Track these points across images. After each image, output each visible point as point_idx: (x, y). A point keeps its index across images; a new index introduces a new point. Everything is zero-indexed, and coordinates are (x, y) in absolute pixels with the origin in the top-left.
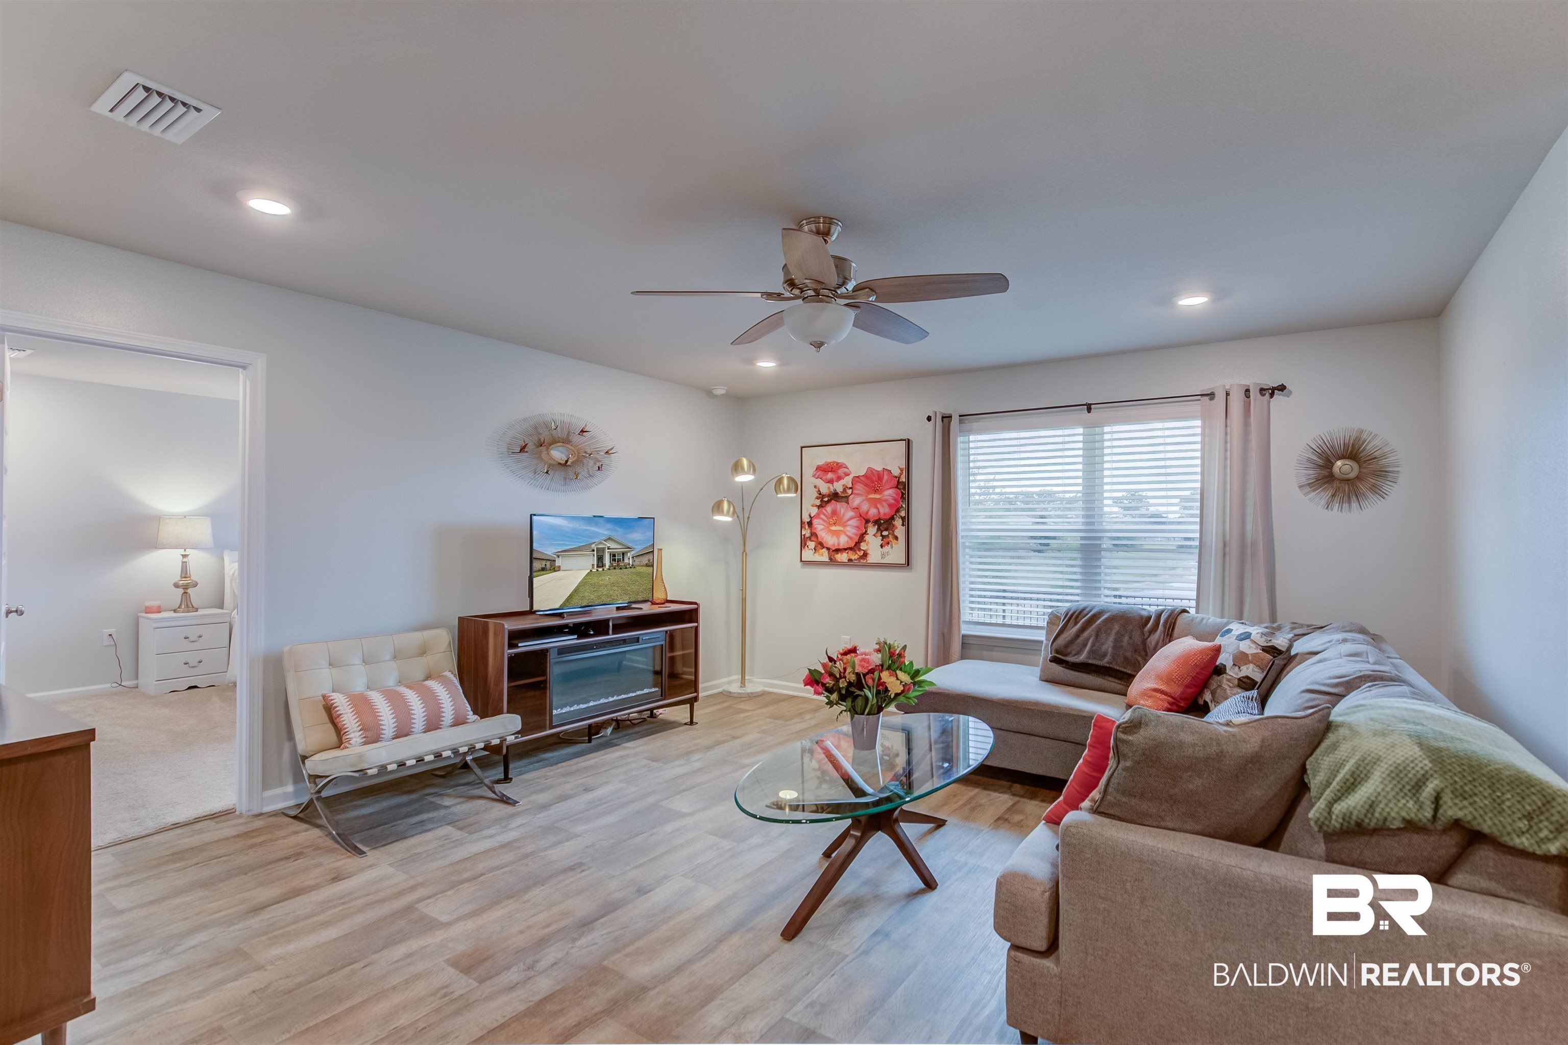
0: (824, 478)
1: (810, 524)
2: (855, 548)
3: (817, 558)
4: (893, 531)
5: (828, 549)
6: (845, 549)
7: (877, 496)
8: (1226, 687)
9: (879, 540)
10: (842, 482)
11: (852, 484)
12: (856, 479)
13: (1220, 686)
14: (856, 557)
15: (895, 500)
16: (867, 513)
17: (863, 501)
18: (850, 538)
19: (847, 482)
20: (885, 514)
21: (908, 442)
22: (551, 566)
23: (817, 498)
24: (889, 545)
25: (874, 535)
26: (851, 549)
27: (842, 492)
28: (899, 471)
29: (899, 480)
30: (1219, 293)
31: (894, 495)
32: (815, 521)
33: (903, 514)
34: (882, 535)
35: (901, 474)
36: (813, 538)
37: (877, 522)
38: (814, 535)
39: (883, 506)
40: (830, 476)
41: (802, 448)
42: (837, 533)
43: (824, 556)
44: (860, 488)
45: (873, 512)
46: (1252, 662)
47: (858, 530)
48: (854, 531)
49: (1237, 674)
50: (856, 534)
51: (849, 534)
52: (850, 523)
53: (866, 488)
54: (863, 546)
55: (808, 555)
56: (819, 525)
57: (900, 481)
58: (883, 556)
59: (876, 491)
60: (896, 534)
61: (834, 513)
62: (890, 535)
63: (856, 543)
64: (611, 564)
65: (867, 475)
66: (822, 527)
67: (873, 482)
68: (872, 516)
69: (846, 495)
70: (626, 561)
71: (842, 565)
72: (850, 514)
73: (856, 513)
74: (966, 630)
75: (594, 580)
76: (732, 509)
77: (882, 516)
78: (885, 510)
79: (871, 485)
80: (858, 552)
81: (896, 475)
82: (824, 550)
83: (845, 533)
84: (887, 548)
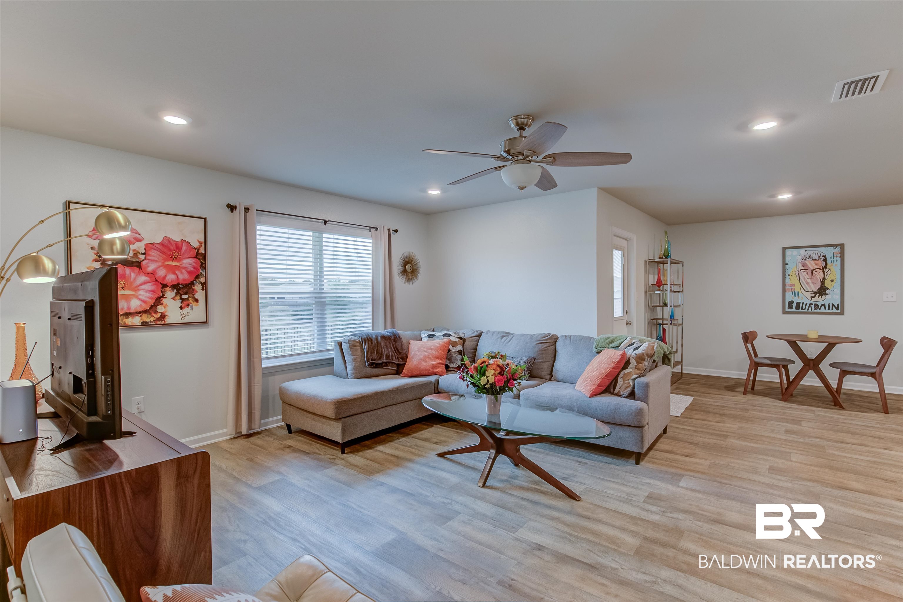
2: (151, 311)
4: (193, 295)
6: (138, 313)
7: (175, 264)
9: (178, 303)
10: (131, 247)
11: (145, 250)
12: (150, 246)
14: (152, 319)
15: (194, 268)
16: (164, 278)
17: (159, 267)
18: (144, 302)
19: (139, 248)
20: (184, 280)
21: (205, 220)
23: (96, 260)
24: (189, 307)
25: (173, 299)
26: (145, 312)
27: (132, 257)
28: (198, 244)
29: (198, 251)
31: (194, 264)
33: (203, 280)
34: (181, 299)
35: (199, 246)
37: (176, 287)
39: (182, 273)
41: (69, 203)
42: (127, 298)
44: (154, 254)
45: (171, 278)
47: (153, 294)
48: (149, 295)
50: (151, 298)
51: (143, 298)
52: (143, 287)
53: (162, 255)
54: (160, 309)
57: (200, 252)
58: (183, 317)
59: (173, 259)
60: (196, 297)
61: (122, 277)
62: (190, 298)
63: (152, 307)
65: (163, 243)
67: (170, 250)
68: (170, 281)
69: (138, 260)
71: (134, 328)
72: (143, 278)
73: (150, 278)
77: (181, 281)
78: (184, 277)
79: (169, 253)
80: (154, 315)
81: (195, 247)
83: (137, 297)
84: (186, 310)
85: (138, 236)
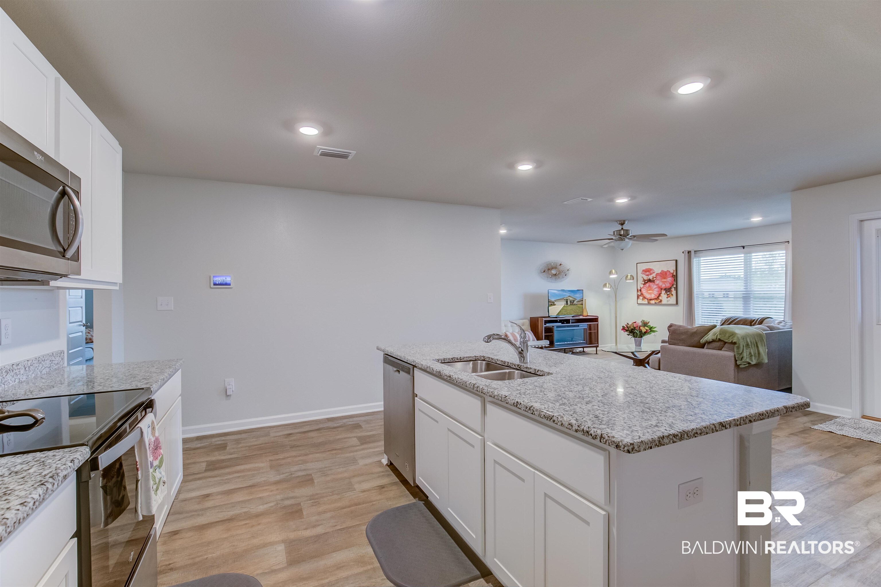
0: (645, 274)
1: (640, 290)
3: (643, 302)
5: (647, 299)
6: (654, 299)
7: (665, 280)
9: (666, 296)
10: (652, 275)
11: (656, 276)
12: (657, 274)
14: (658, 302)
15: (672, 281)
16: (661, 286)
17: (660, 282)
18: (655, 295)
19: (654, 275)
20: (668, 286)
21: (676, 261)
22: (553, 304)
23: (643, 281)
25: (664, 294)
26: (656, 299)
27: (652, 279)
28: (673, 271)
29: (673, 274)
30: (765, 217)
32: (642, 290)
33: (675, 286)
34: (667, 294)
35: (674, 272)
36: (642, 295)
37: (665, 289)
38: (642, 294)
39: (667, 284)
40: (647, 273)
41: (637, 263)
42: (650, 294)
43: (646, 302)
44: (658, 277)
45: (663, 286)
48: (657, 293)
50: (657, 294)
51: (655, 294)
52: (655, 290)
53: (661, 277)
54: (660, 298)
55: (640, 301)
56: (644, 291)
58: (668, 301)
59: (665, 278)
60: (672, 293)
61: (649, 286)
62: (670, 294)
63: (658, 297)
64: (570, 304)
65: (661, 273)
66: (645, 291)
67: (663, 275)
69: (654, 280)
70: (575, 303)
71: (652, 304)
72: (655, 286)
73: (657, 286)
75: (565, 308)
76: (610, 286)
77: (667, 287)
78: (668, 285)
80: (658, 300)
82: (646, 299)
83: (653, 293)
84: (669, 298)
85: (653, 271)
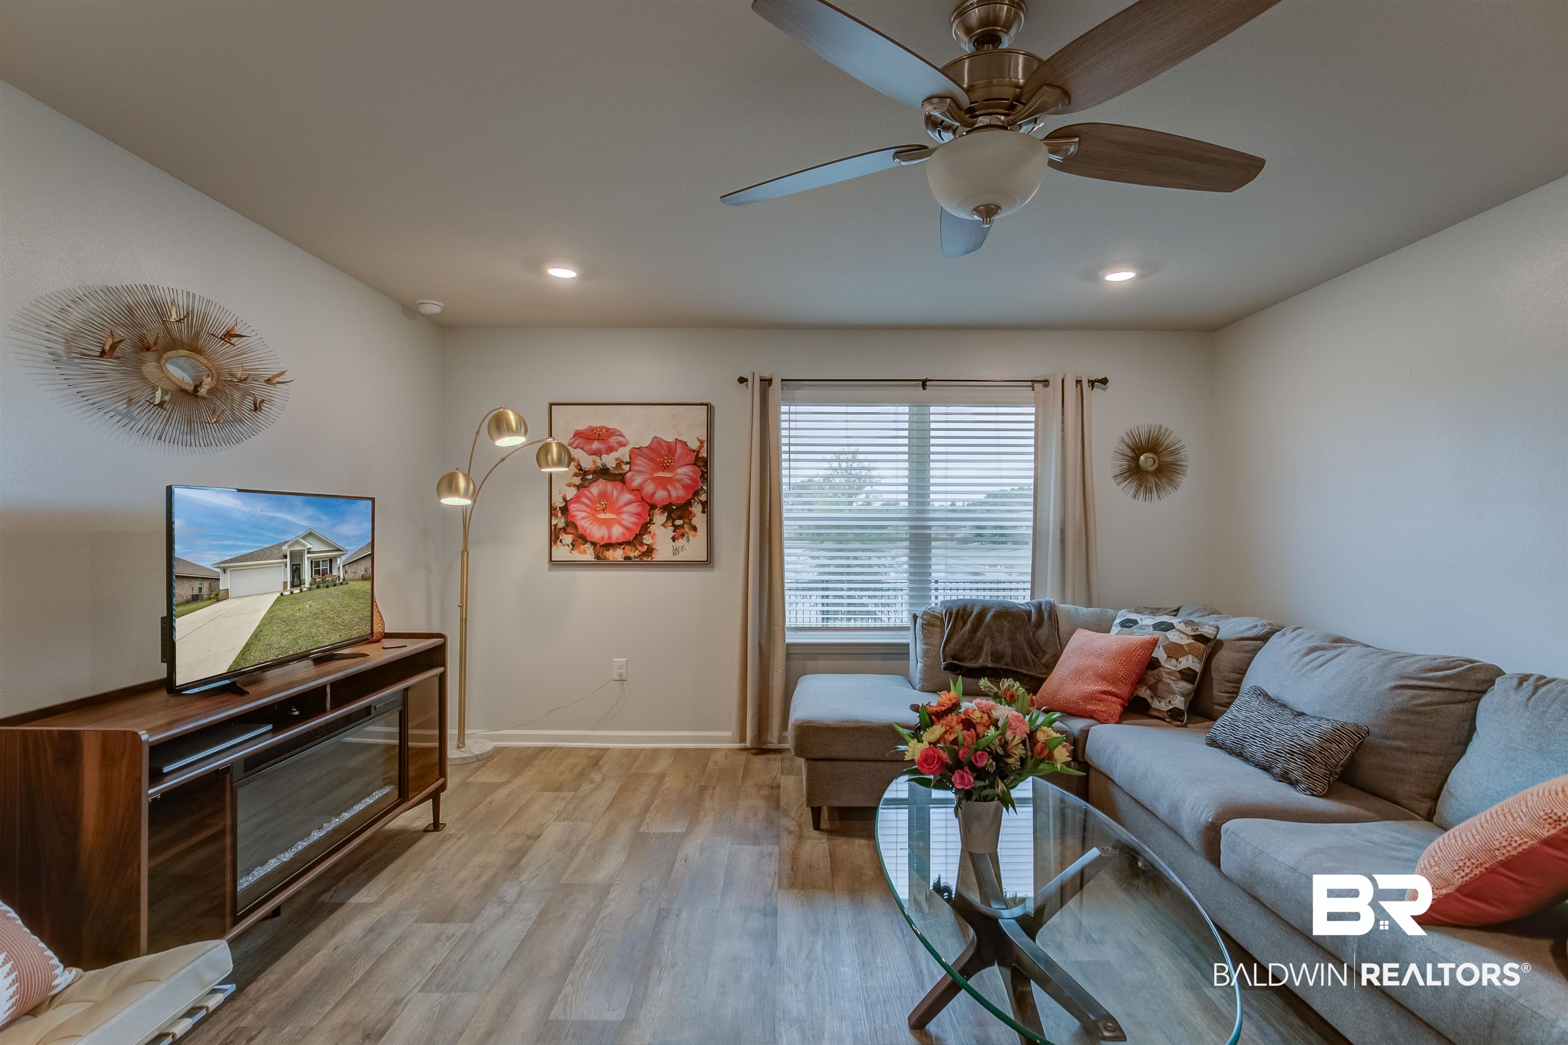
0: (587, 447)
1: (565, 510)
2: (635, 542)
3: (576, 556)
4: (690, 520)
5: (594, 544)
6: (620, 544)
7: (667, 475)
8: (1169, 681)
9: (670, 532)
10: (614, 455)
11: (630, 458)
12: (636, 452)
13: (1159, 680)
14: (637, 553)
15: (693, 480)
16: (653, 494)
17: (646, 481)
18: (627, 529)
19: (623, 455)
20: (678, 498)
21: (710, 408)
23: (576, 475)
24: (685, 538)
25: (663, 525)
26: (628, 543)
27: (615, 468)
28: (698, 444)
29: (697, 455)
30: (1145, 269)
31: (692, 474)
32: (573, 507)
33: (703, 497)
34: (674, 525)
35: (701, 447)
36: (569, 530)
37: (666, 507)
38: (571, 525)
39: (675, 488)
40: (596, 445)
41: (551, 405)
42: (608, 523)
43: (588, 555)
44: (641, 463)
45: (661, 495)
46: (1189, 653)
47: (639, 519)
48: (633, 519)
49: (1176, 666)
50: (635, 524)
51: (626, 524)
52: (627, 509)
53: (650, 463)
54: (647, 539)
55: (562, 552)
56: (579, 514)
57: (700, 456)
58: (676, 552)
59: (665, 468)
60: (693, 523)
61: (603, 495)
62: (685, 525)
63: (637, 535)
65: (652, 446)
66: (583, 514)
67: (661, 456)
68: (660, 500)
69: (621, 472)
71: (615, 565)
72: (627, 497)
73: (635, 496)
74: (791, 638)
77: (674, 500)
78: (677, 493)
79: (659, 460)
80: (640, 548)
81: (694, 448)
82: (588, 545)
83: (619, 523)
84: (681, 542)
85: (622, 439)
